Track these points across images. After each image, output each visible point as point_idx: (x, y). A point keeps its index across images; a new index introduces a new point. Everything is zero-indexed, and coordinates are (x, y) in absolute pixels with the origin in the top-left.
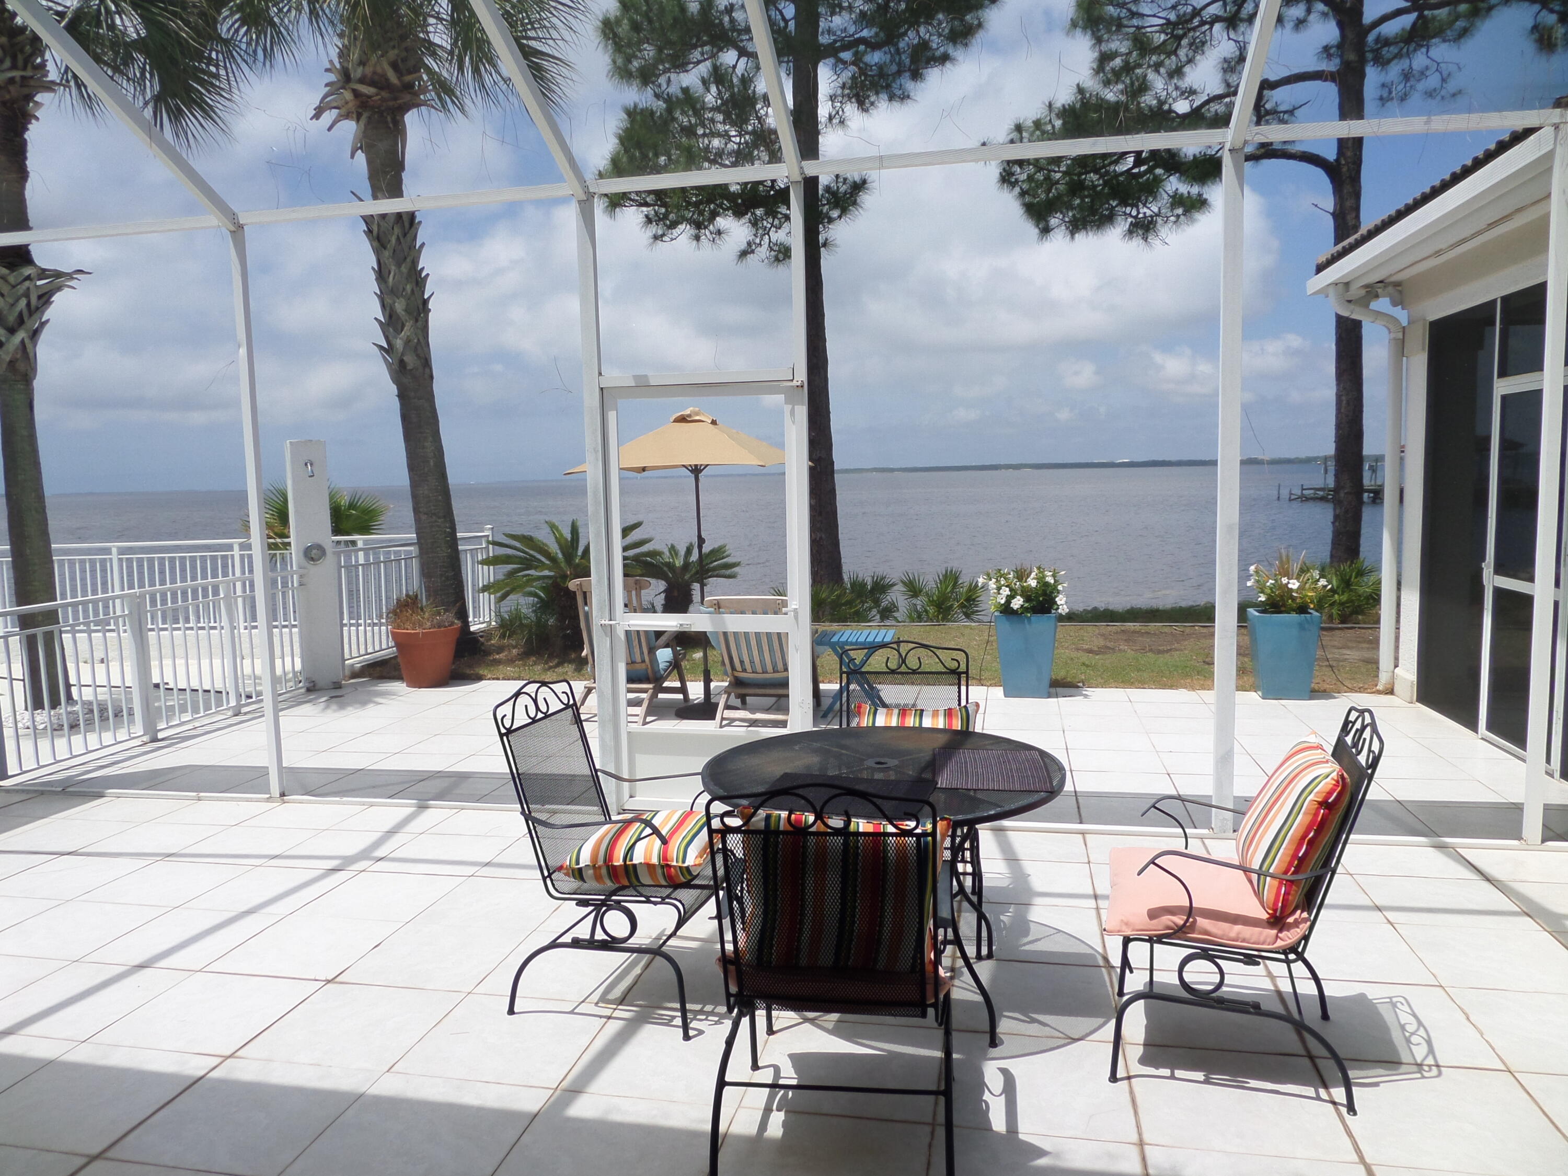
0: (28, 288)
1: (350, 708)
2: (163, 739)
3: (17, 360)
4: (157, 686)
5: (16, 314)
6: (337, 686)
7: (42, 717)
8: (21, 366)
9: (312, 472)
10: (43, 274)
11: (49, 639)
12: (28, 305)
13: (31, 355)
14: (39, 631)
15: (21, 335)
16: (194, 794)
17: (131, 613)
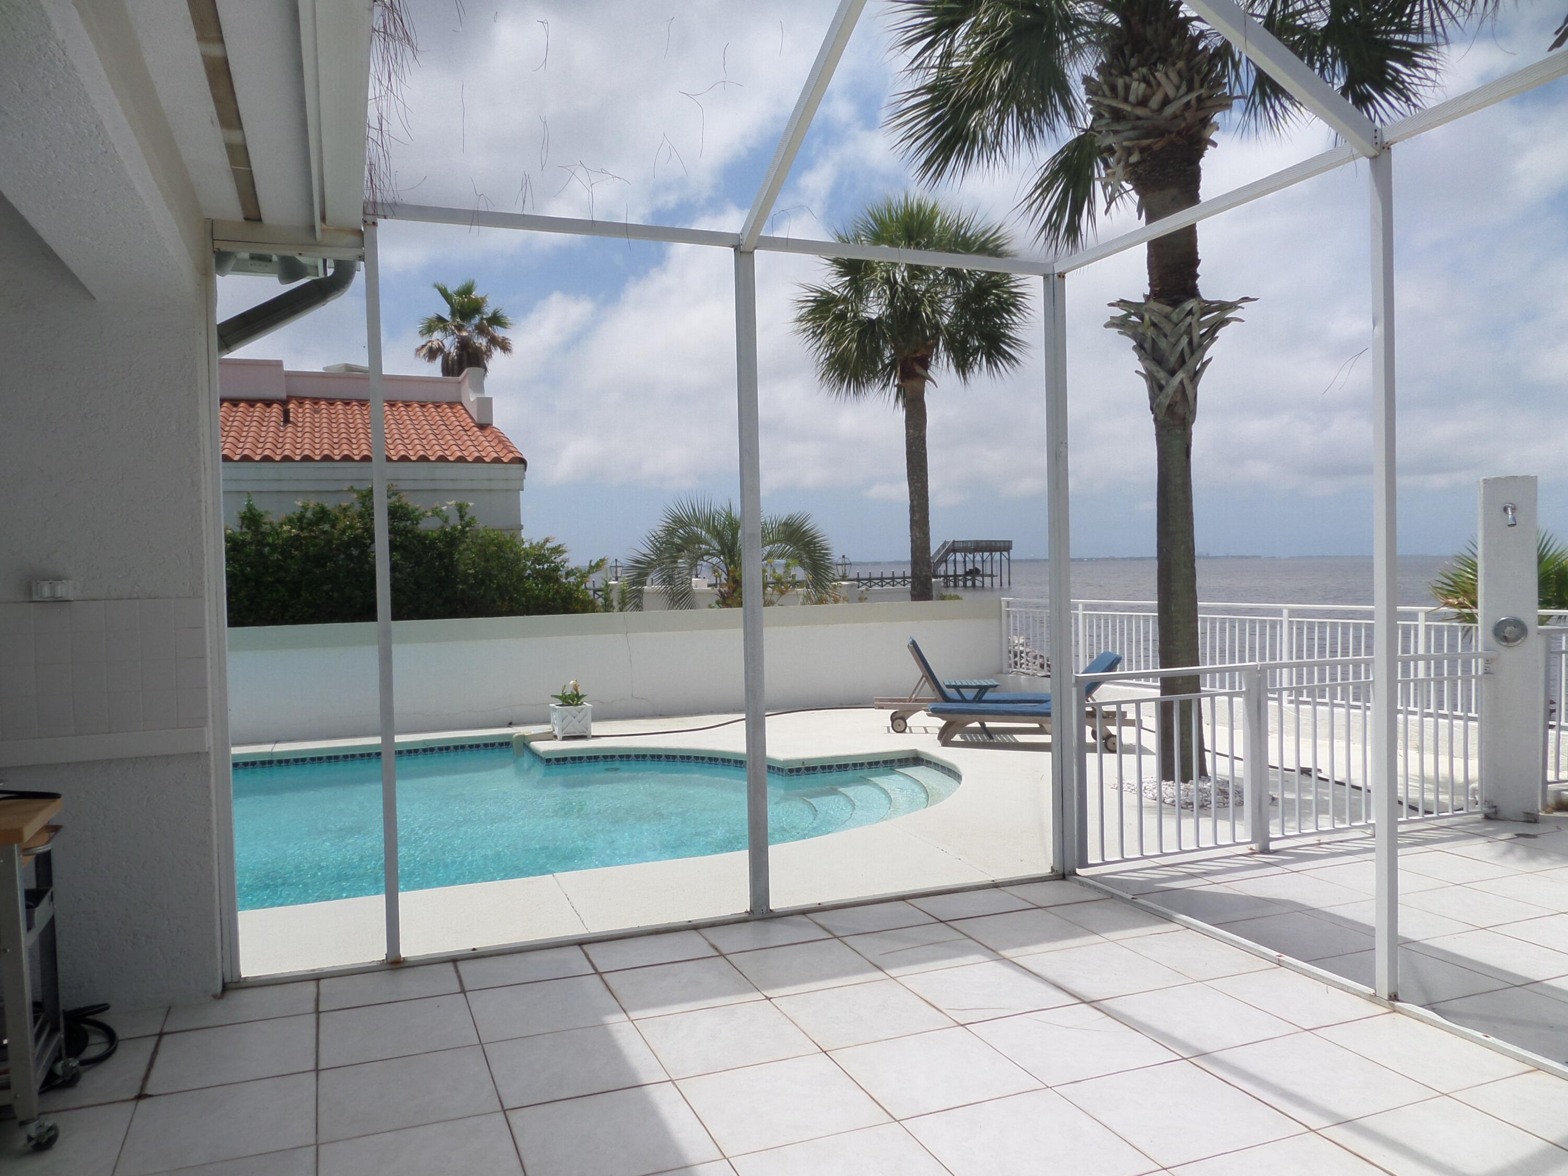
0: (1190, 324)
1: (1544, 860)
2: (1275, 852)
3: (1176, 403)
4: (1306, 772)
5: (1178, 354)
6: (1531, 819)
7: (1170, 789)
8: (1179, 409)
9: (1514, 519)
10: (1208, 307)
11: (1186, 708)
12: (1190, 342)
13: (1190, 396)
14: (1176, 698)
15: (1180, 375)
16: (1274, 954)
17: (1248, 690)
